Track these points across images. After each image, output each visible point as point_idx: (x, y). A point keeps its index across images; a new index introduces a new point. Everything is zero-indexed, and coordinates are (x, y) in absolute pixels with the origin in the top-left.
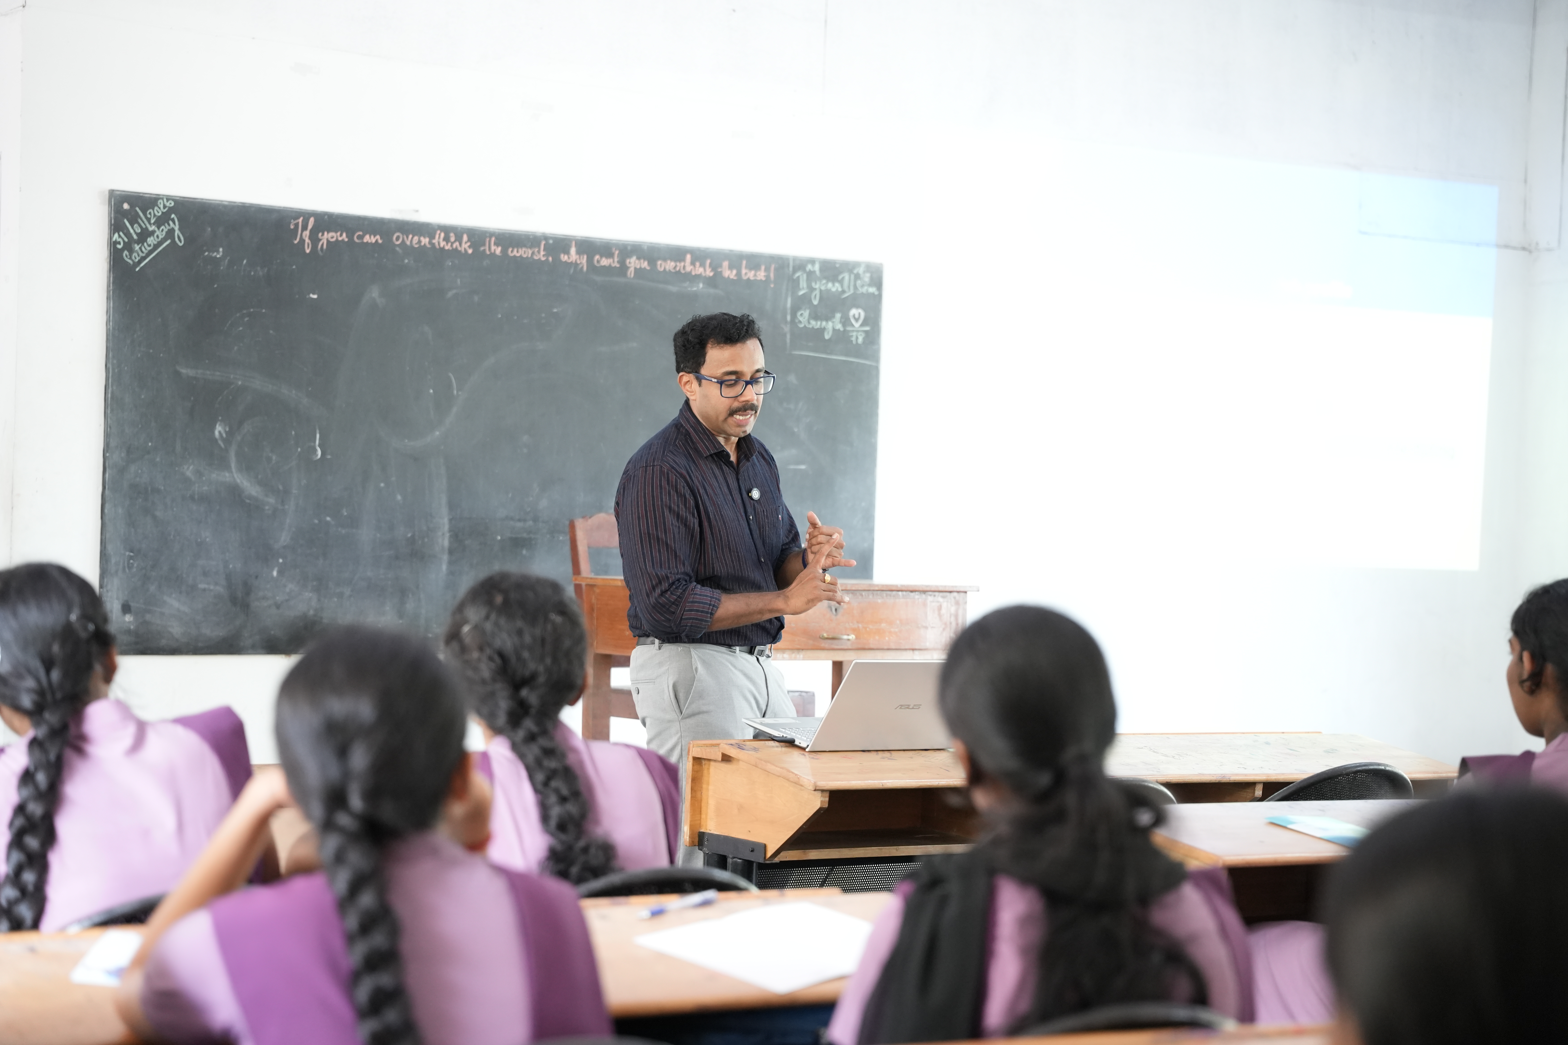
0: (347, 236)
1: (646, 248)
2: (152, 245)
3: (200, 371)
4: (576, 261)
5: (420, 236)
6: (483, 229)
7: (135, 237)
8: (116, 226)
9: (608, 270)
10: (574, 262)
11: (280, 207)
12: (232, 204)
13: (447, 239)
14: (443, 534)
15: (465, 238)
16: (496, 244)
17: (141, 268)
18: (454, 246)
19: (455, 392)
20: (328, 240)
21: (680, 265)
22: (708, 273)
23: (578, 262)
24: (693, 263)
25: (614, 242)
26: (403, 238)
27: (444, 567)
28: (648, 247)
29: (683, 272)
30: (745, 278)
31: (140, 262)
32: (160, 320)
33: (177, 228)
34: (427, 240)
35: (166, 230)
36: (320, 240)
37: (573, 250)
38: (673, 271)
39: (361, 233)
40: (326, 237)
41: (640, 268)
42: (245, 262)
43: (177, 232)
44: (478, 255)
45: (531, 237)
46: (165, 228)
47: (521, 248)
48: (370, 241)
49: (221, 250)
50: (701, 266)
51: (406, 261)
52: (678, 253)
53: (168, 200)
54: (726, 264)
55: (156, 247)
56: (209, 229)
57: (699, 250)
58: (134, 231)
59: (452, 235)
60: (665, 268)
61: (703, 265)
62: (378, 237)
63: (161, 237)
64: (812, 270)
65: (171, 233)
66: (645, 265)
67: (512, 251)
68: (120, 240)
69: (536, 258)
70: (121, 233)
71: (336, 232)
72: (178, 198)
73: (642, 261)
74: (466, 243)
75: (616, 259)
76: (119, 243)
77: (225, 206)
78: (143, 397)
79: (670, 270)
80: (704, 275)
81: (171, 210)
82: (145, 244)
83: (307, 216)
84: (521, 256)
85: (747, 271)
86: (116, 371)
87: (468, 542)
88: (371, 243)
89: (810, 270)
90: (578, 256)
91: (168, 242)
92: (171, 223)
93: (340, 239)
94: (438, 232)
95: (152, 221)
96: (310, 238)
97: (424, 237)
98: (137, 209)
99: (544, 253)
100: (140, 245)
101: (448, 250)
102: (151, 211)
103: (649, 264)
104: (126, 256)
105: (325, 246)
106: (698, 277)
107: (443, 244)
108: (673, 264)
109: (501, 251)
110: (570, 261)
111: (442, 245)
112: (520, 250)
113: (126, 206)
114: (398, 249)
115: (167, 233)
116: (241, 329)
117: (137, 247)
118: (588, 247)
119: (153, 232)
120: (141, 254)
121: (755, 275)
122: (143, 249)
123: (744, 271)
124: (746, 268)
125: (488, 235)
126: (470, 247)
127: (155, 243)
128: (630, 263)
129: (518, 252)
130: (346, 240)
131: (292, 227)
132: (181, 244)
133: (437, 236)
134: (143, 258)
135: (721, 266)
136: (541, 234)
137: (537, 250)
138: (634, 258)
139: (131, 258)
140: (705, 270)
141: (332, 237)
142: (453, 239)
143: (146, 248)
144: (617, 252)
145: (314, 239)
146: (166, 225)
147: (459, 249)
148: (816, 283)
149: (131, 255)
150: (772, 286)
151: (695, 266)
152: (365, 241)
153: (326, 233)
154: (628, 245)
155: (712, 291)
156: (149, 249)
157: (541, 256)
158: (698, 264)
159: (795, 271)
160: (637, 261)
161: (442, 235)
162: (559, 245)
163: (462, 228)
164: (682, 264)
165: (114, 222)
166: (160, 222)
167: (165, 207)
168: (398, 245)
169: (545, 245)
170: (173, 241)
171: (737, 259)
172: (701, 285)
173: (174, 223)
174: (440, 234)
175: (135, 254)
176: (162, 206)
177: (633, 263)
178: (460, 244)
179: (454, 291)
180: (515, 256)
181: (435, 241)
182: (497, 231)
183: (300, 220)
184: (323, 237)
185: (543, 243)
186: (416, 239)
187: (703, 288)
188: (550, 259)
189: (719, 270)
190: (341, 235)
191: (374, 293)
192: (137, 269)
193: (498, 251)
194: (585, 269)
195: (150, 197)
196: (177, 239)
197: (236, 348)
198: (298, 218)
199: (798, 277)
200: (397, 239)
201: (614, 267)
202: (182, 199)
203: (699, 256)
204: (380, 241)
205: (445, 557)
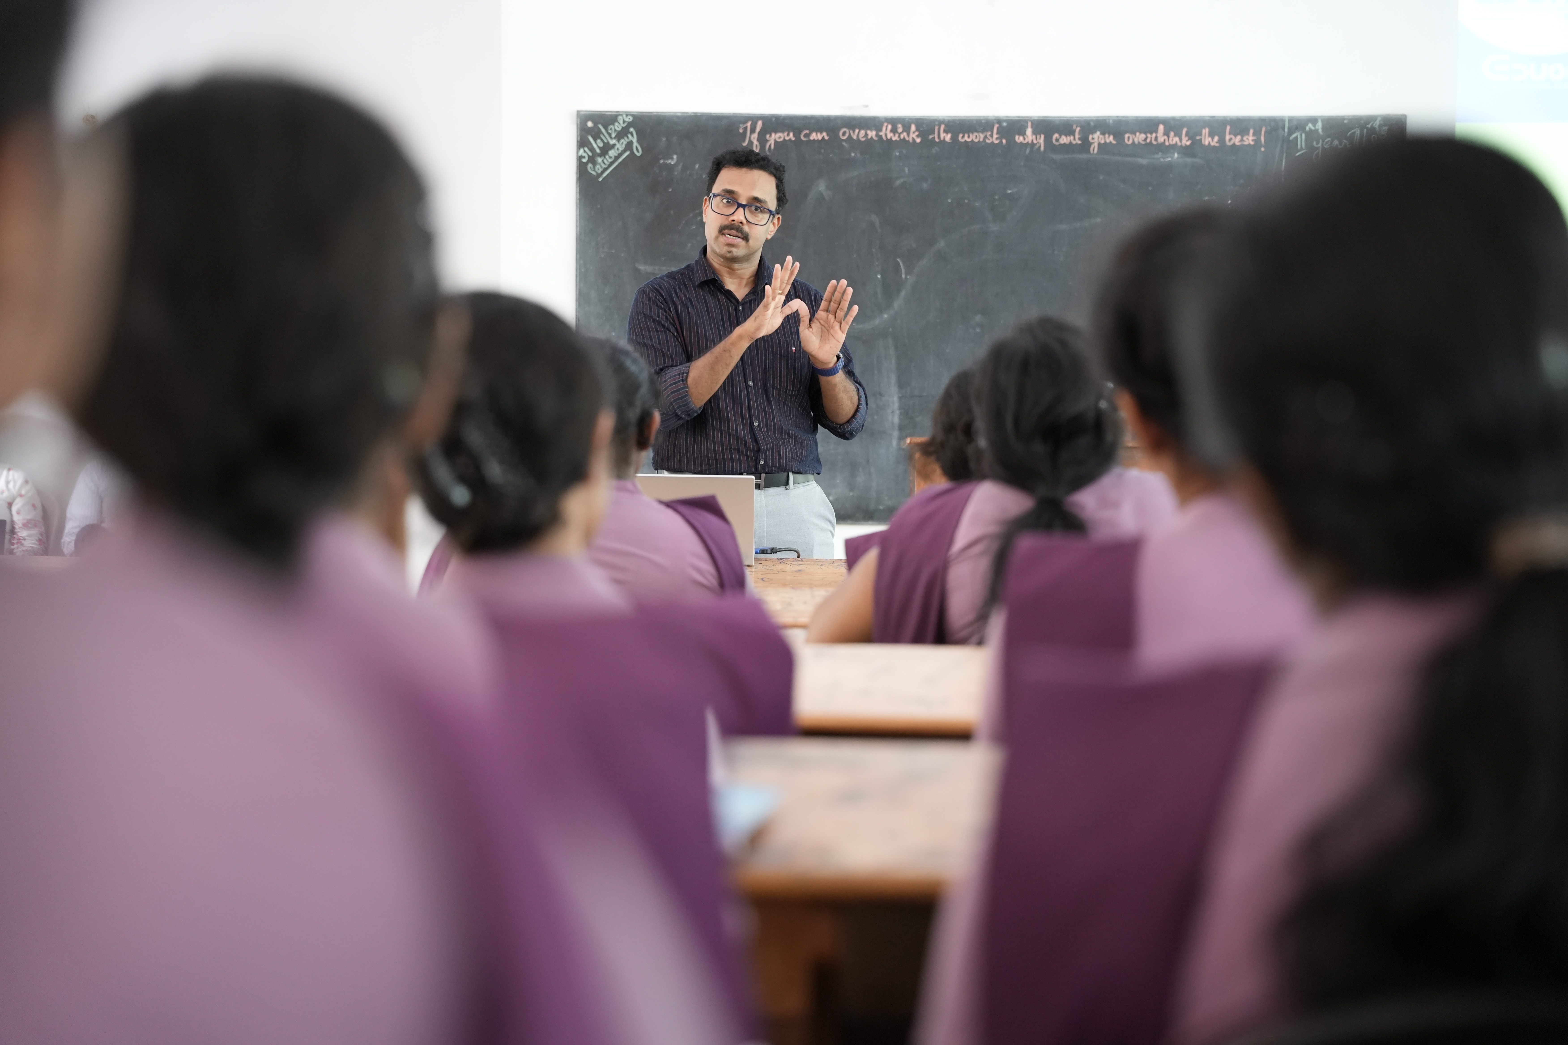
0: (794, 136)
1: (1111, 121)
2: (613, 157)
3: (657, 268)
4: (1032, 141)
5: (867, 129)
6: (932, 118)
7: (598, 151)
8: (582, 143)
9: (1069, 147)
10: (1030, 142)
11: (730, 114)
12: (686, 114)
13: (894, 131)
14: (893, 412)
15: (913, 128)
16: (945, 131)
17: (604, 179)
18: (902, 137)
19: (903, 276)
20: (775, 140)
21: (1151, 137)
22: (1186, 142)
23: (1035, 142)
24: (1166, 134)
25: (1075, 118)
26: (850, 132)
27: (895, 443)
28: (1114, 121)
29: (1154, 143)
30: (1228, 144)
31: (603, 172)
32: (620, 223)
33: (635, 140)
34: (874, 133)
35: (625, 143)
36: (767, 141)
37: (1029, 131)
38: (1143, 143)
39: (807, 132)
40: (774, 138)
41: (1105, 142)
42: (697, 166)
43: (635, 144)
44: (927, 143)
45: (983, 121)
46: (624, 141)
47: (972, 133)
48: (816, 139)
49: (675, 157)
50: (1175, 135)
51: (853, 154)
52: (1149, 125)
53: (627, 115)
54: (1206, 131)
55: (617, 158)
56: (664, 139)
57: (1174, 119)
58: (598, 146)
59: (899, 126)
60: (1133, 141)
61: (1178, 134)
62: (824, 134)
63: (621, 149)
64: (1313, 128)
65: (629, 145)
66: (1110, 139)
67: (963, 137)
68: (585, 155)
69: (987, 141)
70: (586, 149)
71: (783, 132)
72: (636, 114)
73: (1107, 136)
74: (914, 132)
75: (1077, 136)
76: (584, 157)
77: (678, 117)
78: (606, 292)
79: (1139, 142)
80: (1179, 144)
81: (630, 124)
82: (607, 157)
83: (755, 120)
84: (972, 140)
85: (1233, 137)
86: (583, 270)
87: (918, 419)
88: (818, 140)
89: (1310, 129)
90: (1034, 137)
91: (627, 153)
92: (630, 136)
93: (787, 138)
94: (885, 124)
95: (613, 135)
96: (758, 140)
97: (871, 130)
98: (600, 126)
99: (997, 136)
100: (603, 158)
101: (896, 140)
102: (612, 126)
103: (1114, 139)
104: (591, 168)
105: (772, 147)
106: (1173, 147)
107: (890, 135)
108: (1143, 136)
109: (951, 138)
110: (1025, 142)
111: (889, 137)
112: (971, 135)
113: (590, 124)
114: (844, 143)
115: (626, 145)
116: (694, 227)
117: (599, 160)
118: (1045, 127)
119: (614, 145)
120: (604, 166)
121: (1242, 140)
122: (605, 161)
123: (1228, 137)
124: (1230, 134)
125: (937, 123)
126: (918, 136)
127: (616, 155)
128: (1093, 139)
129: (969, 137)
130: (793, 139)
131: (741, 131)
132: (638, 154)
133: (884, 129)
134: (605, 170)
135: (1201, 134)
136: (994, 118)
137: (989, 133)
138: (1098, 133)
139: (594, 170)
140: (1181, 140)
141: (780, 138)
142: (900, 130)
143: (608, 160)
144: (1078, 129)
145: (762, 140)
146: (626, 138)
147: (907, 139)
148: (1318, 143)
149: (594, 167)
150: (1263, 149)
151: (1168, 137)
152: (812, 138)
153: (773, 135)
154: (1092, 120)
155: (1189, 160)
156: (610, 160)
157: (994, 139)
158: (1172, 134)
159: (1291, 132)
160: (1101, 136)
161: (890, 127)
162: (1014, 127)
163: (910, 119)
164: (1154, 135)
165: (580, 139)
166: (620, 135)
167: (624, 122)
168: (844, 140)
169: (998, 128)
170: (632, 153)
171: (1217, 125)
172: (1176, 155)
173: (632, 135)
174: (887, 127)
175: (598, 166)
176: (621, 122)
177: (1096, 138)
178: (908, 135)
179: (902, 180)
180: (966, 141)
181: (882, 134)
182: (946, 118)
183: (749, 124)
184: (771, 138)
185: (996, 126)
186: (863, 132)
187: (1178, 158)
188: (1004, 141)
189: (1198, 138)
190: (788, 135)
191: (821, 186)
192: (600, 179)
193: (948, 138)
194: (1042, 148)
195: (611, 115)
196: (635, 151)
197: (689, 245)
198: (745, 122)
199: (1297, 137)
200: (844, 134)
201: (1075, 144)
202: (639, 114)
203: (1173, 125)
204: (826, 138)
205: (896, 434)
